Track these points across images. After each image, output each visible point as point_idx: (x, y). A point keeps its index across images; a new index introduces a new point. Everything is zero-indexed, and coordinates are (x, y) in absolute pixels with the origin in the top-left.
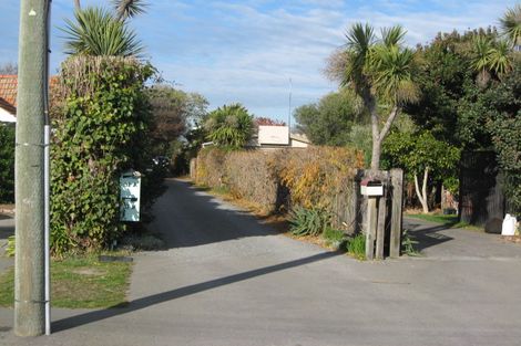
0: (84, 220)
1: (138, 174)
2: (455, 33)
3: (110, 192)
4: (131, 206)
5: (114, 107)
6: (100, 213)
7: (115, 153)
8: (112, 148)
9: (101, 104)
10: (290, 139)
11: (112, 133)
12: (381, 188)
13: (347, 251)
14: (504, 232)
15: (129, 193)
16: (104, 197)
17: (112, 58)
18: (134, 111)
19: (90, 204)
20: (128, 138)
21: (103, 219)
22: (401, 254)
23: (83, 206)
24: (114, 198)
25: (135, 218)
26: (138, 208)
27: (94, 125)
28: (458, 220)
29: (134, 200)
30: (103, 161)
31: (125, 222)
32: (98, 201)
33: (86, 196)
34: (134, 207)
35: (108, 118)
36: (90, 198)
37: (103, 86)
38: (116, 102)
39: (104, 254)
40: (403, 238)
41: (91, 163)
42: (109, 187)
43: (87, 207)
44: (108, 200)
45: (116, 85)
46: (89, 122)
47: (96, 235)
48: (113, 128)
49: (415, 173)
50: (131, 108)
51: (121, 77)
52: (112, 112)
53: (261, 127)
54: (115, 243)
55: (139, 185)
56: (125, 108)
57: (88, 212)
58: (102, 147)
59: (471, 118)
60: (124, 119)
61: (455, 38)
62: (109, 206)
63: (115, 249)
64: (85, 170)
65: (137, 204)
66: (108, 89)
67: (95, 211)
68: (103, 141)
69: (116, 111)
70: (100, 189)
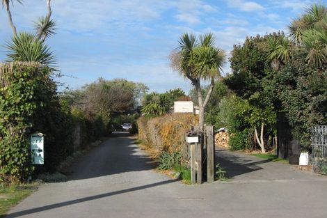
0: (7, 164)
1: (41, 134)
2: (258, 36)
3: (22, 146)
4: (38, 154)
5: (22, 93)
6: (16, 160)
7: (25, 122)
8: (22, 119)
9: (13, 92)
10: (194, 109)
11: (22, 110)
12: (197, 138)
13: (182, 179)
14: (300, 164)
15: (36, 146)
16: (18, 149)
17: (19, 63)
18: (34, 95)
19: (10, 154)
20: (32, 112)
21: (18, 163)
22: (215, 180)
23: (6, 156)
24: (25, 150)
25: (41, 162)
26: (42, 156)
27: (10, 105)
28: (277, 156)
29: (40, 151)
30: (18, 127)
31: (34, 165)
32: (15, 152)
33: (8, 149)
34: (40, 155)
35: (18, 100)
36: (10, 150)
37: (15, 81)
38: (22, 90)
39: (21, 185)
40: (216, 169)
41: (11, 129)
42: (22, 143)
43: (8, 156)
44: (21, 151)
45: (22, 80)
46: (6, 103)
47: (15, 174)
48: (22, 107)
49: (255, 127)
50: (32, 93)
51: (25, 74)
52: (20, 96)
53: (175, 102)
54: (30, 178)
55: (42, 141)
56: (28, 94)
57: (9, 159)
58: (16, 118)
59: (270, 90)
60: (29, 101)
61: (258, 40)
62: (22, 155)
63: (31, 181)
64: (7, 133)
65: (42, 153)
66: (18, 82)
67: (13, 158)
68: (15, 115)
69: (23, 95)
70: (16, 145)
